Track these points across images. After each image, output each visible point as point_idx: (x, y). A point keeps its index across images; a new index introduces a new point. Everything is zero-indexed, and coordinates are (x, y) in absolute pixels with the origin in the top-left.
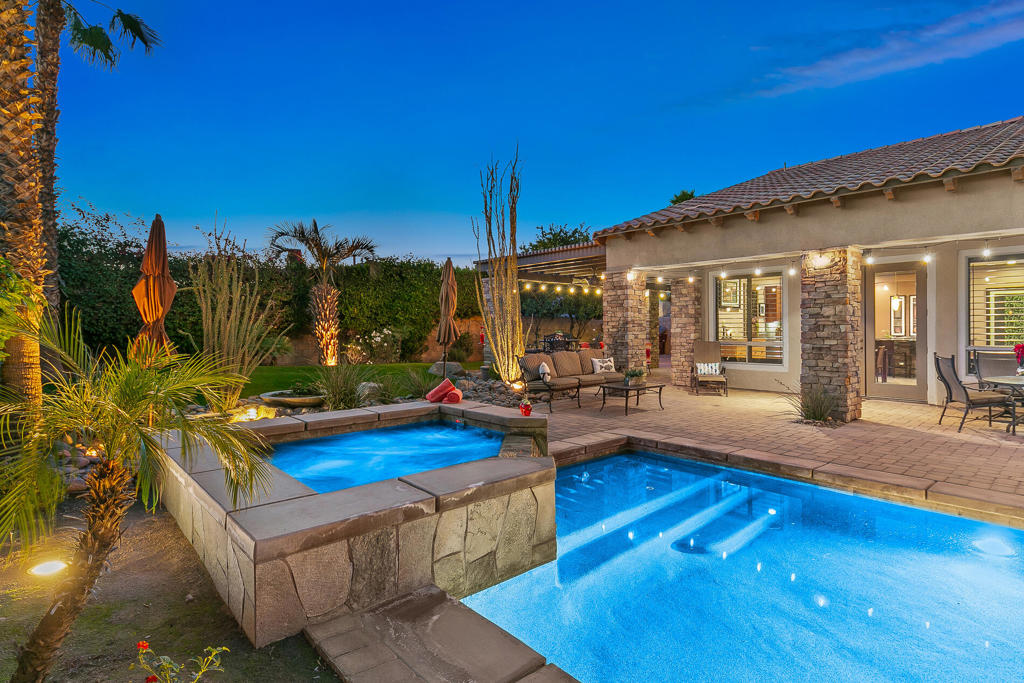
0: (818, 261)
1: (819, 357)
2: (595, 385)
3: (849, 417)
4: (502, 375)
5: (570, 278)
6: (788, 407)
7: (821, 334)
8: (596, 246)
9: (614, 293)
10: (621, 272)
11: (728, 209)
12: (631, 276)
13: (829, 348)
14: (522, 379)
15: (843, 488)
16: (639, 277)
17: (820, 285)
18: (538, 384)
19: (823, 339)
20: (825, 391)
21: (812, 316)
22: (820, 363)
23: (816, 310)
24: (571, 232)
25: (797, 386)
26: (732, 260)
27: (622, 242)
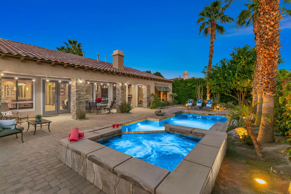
0: (80, 81)
7: (80, 99)
13: (82, 102)
17: (80, 87)
19: (81, 100)
22: (80, 105)
23: (79, 93)
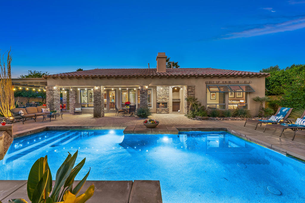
0: (96, 88)
1: (97, 106)
2: (41, 115)
3: (101, 116)
4: (5, 115)
5: (39, 87)
6: (91, 115)
8: (44, 79)
9: (49, 92)
10: (52, 86)
11: (78, 76)
12: (55, 88)
13: (98, 104)
14: (12, 116)
15: (92, 128)
16: (58, 88)
17: (97, 92)
18: (19, 117)
19: (97, 102)
20: (98, 112)
21: (95, 98)
24: (42, 74)
25: (93, 112)
26: (81, 86)
27: (52, 79)
